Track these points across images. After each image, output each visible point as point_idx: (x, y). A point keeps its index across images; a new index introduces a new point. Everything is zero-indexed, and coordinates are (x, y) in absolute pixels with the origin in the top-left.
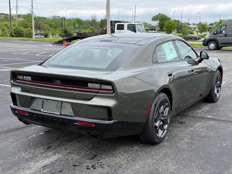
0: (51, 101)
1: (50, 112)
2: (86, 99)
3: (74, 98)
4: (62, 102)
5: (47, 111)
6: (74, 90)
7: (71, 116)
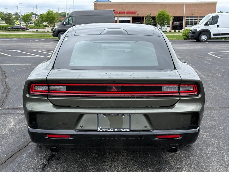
0: (113, 115)
1: (114, 130)
2: (165, 106)
3: (147, 107)
4: (130, 114)
5: (107, 130)
6: (147, 97)
7: (148, 131)
